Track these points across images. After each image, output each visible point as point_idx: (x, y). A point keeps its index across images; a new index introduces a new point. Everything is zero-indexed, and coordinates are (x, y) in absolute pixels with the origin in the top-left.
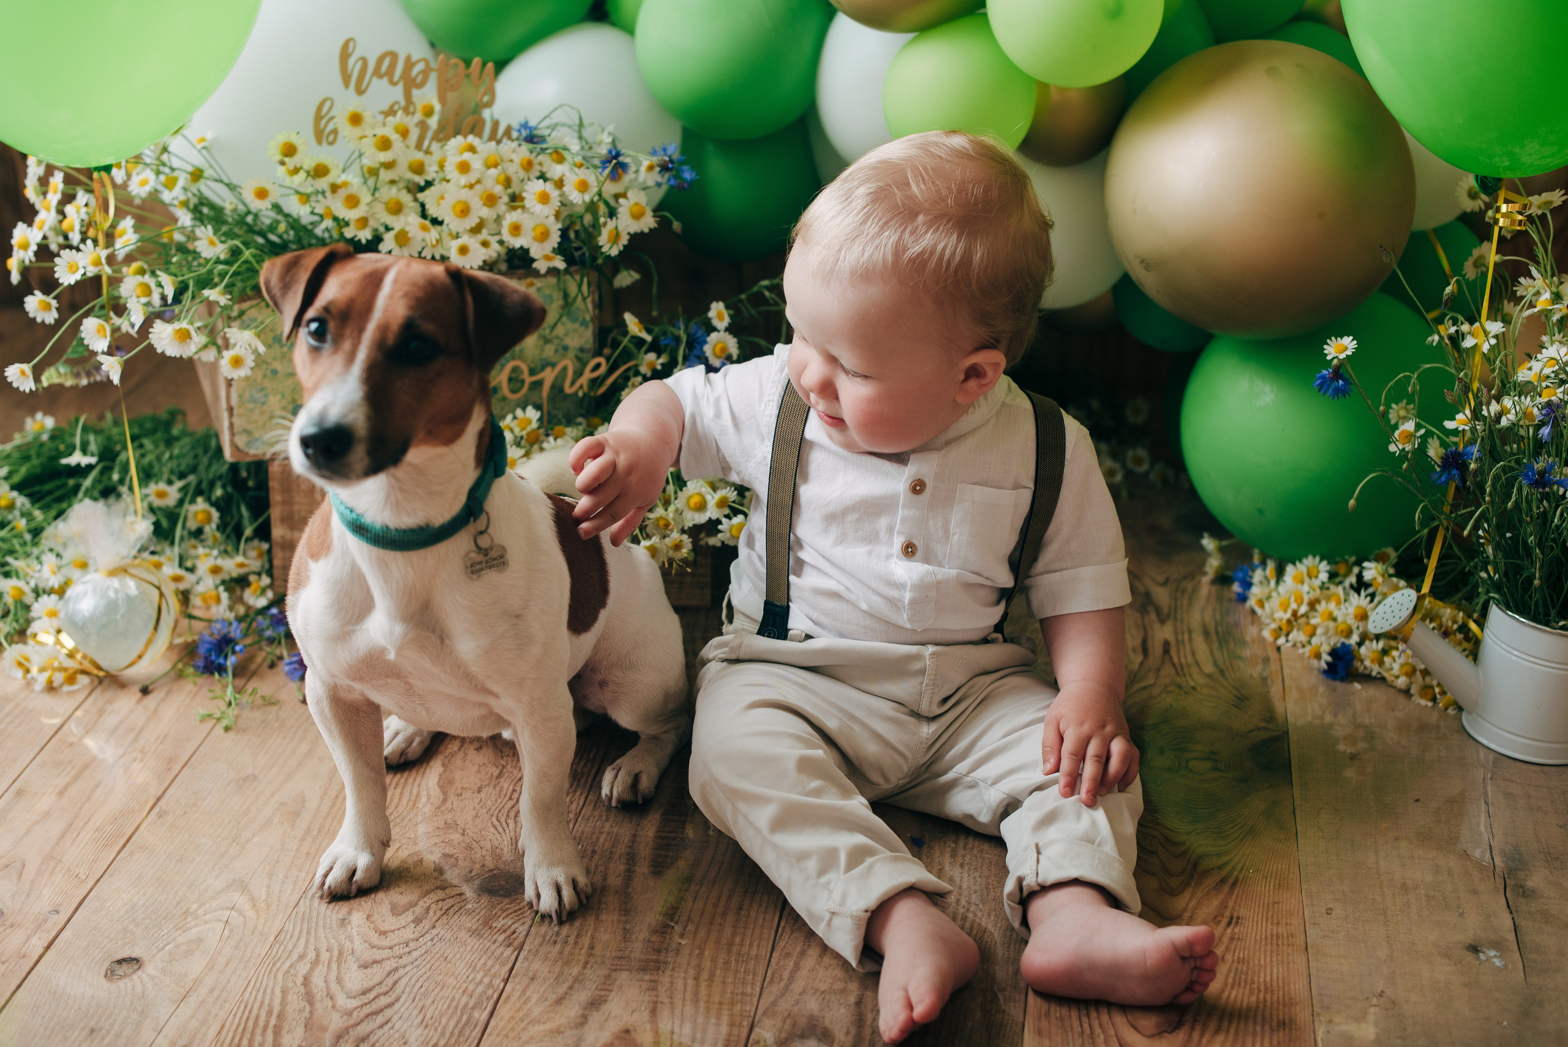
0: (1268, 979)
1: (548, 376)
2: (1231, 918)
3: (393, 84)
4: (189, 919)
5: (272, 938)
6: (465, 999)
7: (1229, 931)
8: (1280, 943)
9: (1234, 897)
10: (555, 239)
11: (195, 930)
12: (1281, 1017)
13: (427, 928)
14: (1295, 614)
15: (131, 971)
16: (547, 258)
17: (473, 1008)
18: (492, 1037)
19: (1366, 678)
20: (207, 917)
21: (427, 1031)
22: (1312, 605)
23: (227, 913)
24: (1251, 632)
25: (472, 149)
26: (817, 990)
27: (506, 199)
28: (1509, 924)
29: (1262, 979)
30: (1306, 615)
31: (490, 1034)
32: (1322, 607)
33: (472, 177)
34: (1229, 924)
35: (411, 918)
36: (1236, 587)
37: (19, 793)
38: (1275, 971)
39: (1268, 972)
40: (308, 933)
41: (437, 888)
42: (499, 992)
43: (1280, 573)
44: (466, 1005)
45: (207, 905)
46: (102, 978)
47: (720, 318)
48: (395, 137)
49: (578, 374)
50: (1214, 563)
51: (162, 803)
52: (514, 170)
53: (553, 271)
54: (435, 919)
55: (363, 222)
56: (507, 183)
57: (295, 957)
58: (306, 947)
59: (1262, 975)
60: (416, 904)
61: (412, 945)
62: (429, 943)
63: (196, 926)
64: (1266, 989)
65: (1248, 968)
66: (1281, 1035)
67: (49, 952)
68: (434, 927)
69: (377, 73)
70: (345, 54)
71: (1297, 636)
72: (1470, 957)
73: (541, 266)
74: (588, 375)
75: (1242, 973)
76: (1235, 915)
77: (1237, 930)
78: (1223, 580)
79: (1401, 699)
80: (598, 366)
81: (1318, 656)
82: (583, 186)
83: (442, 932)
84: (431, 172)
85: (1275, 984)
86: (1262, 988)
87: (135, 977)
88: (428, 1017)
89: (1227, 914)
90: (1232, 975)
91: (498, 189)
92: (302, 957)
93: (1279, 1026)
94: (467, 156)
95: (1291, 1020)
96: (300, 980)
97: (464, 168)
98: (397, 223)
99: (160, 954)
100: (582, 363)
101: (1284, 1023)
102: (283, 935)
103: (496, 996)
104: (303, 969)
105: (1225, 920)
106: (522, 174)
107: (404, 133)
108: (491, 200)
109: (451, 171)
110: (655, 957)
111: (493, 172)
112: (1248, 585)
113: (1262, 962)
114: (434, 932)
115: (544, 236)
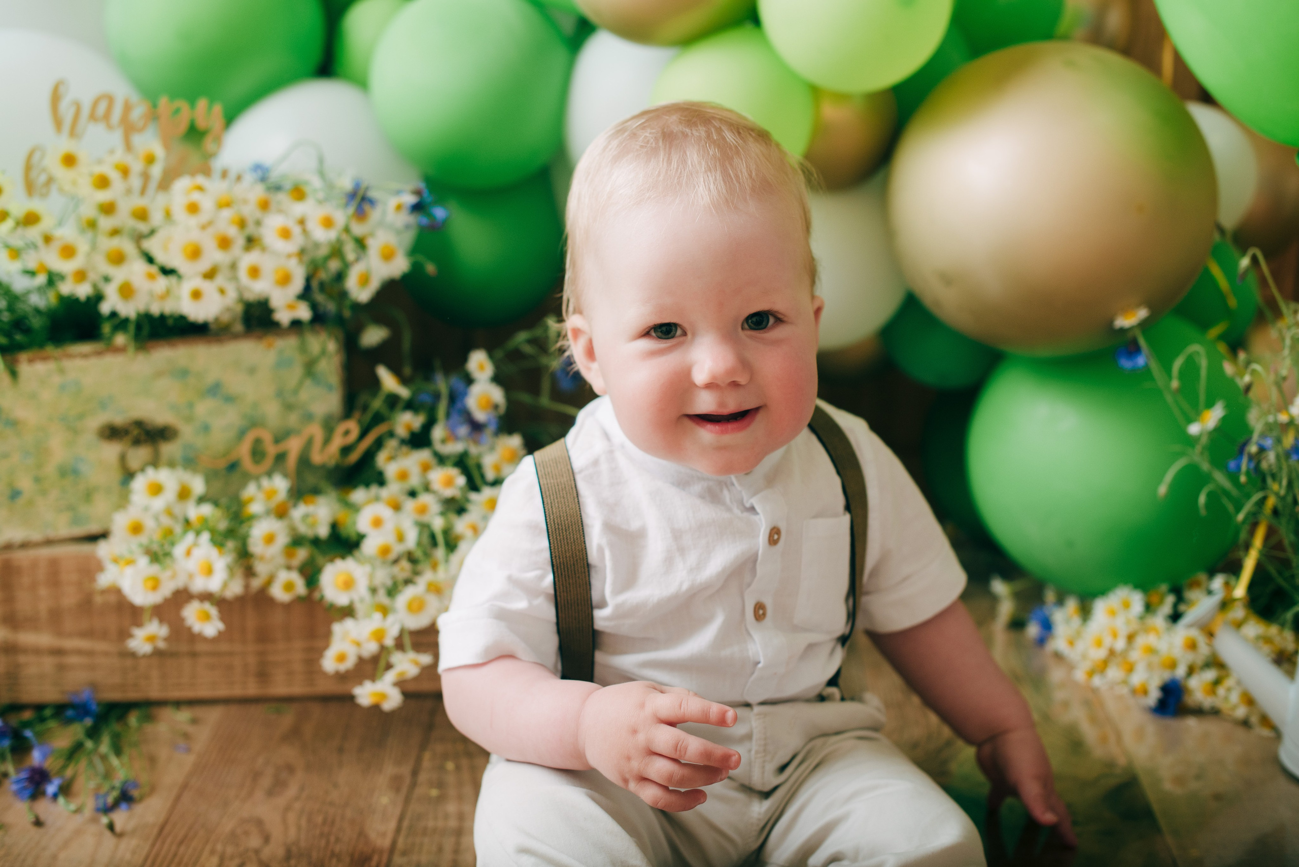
1: (294, 446)
3: (110, 127)
10: (298, 284)
14: (1112, 653)
16: (291, 307)
19: (1199, 712)
22: (1131, 638)
24: (1056, 675)
25: (200, 189)
27: (240, 242)
30: (1125, 653)
32: (1141, 641)
33: (203, 217)
36: (1033, 630)
43: (1085, 612)
47: (481, 367)
48: (114, 176)
49: (327, 441)
50: (1006, 609)
52: (250, 211)
53: (296, 324)
55: (81, 276)
56: (242, 224)
69: (93, 117)
70: (56, 97)
71: (1114, 673)
73: (283, 317)
74: (338, 442)
78: (1017, 624)
79: (1240, 733)
80: (347, 433)
81: (1145, 692)
82: (328, 223)
84: (157, 218)
91: (232, 232)
94: (196, 196)
97: (193, 208)
98: (119, 275)
100: (329, 427)
106: (258, 214)
107: (125, 172)
108: (225, 243)
109: (179, 213)
111: (226, 214)
112: (1047, 626)
115: (285, 280)
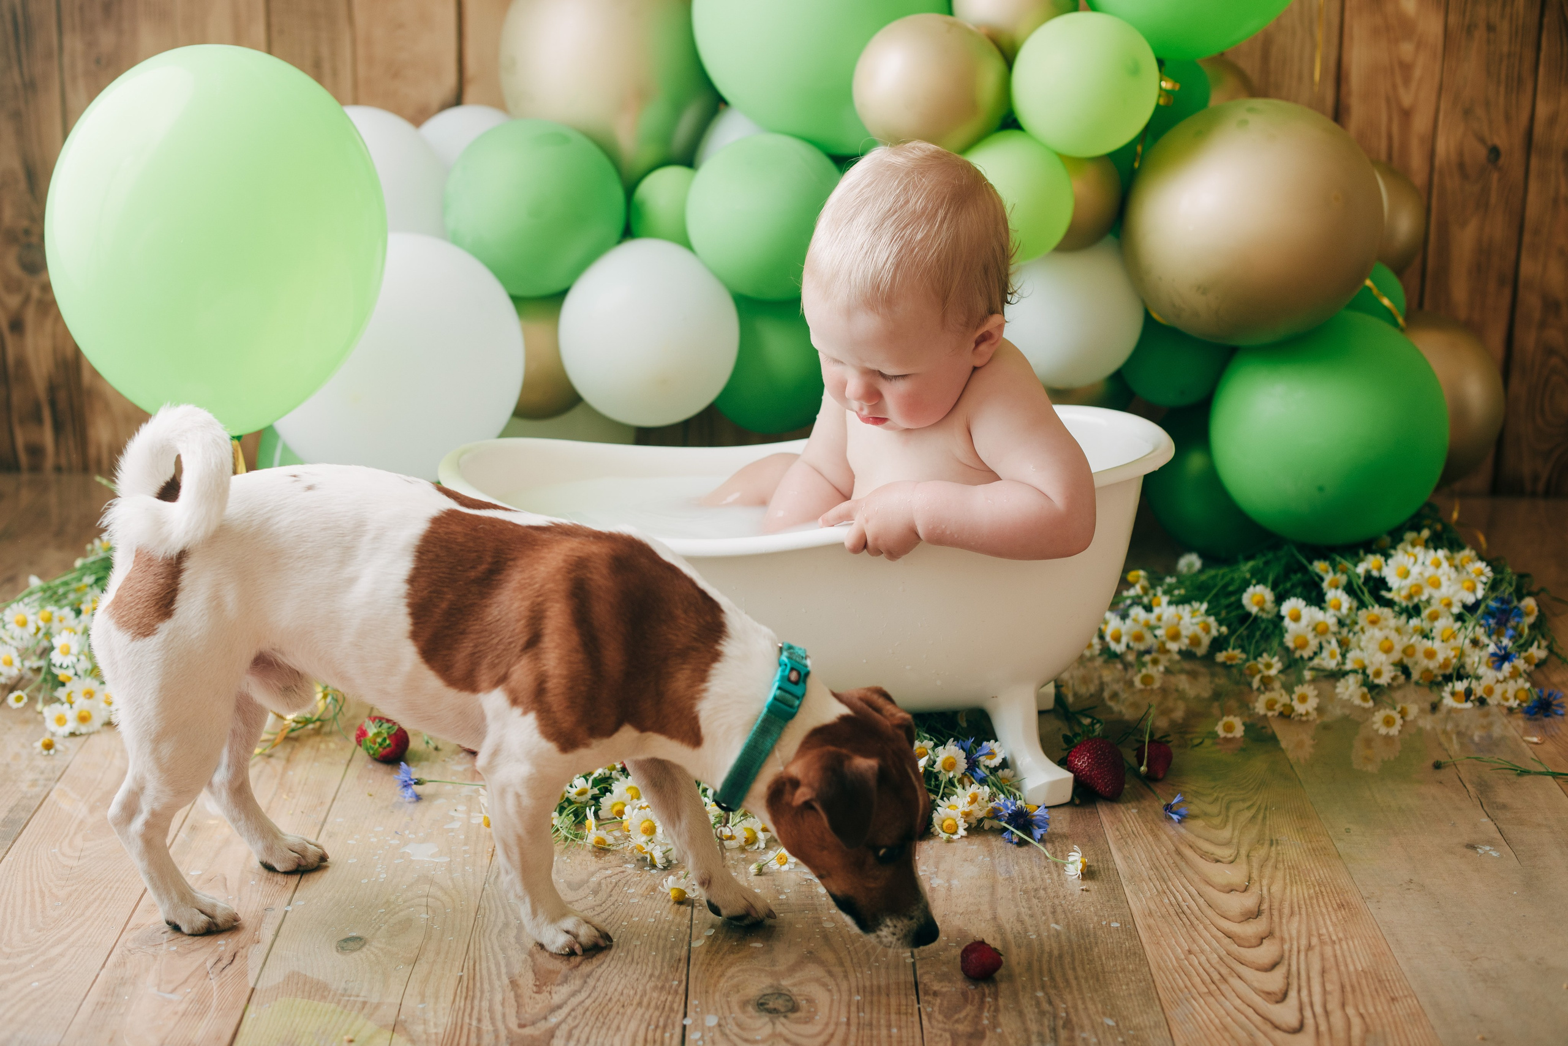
0: (1318, 877)
2: (1272, 841)
4: (392, 906)
5: (473, 914)
6: (661, 943)
7: (1273, 849)
8: (1317, 853)
9: (1268, 826)
11: (402, 914)
12: (1338, 901)
13: (605, 896)
15: (358, 946)
17: (672, 947)
18: (697, 967)
20: (407, 904)
21: (639, 966)
23: (425, 899)
26: (956, 913)
28: (1494, 828)
29: (1313, 879)
31: (695, 964)
34: (1271, 844)
35: (588, 891)
37: (193, 828)
38: (1321, 872)
39: (1316, 874)
40: (504, 908)
41: (601, 869)
42: (688, 935)
44: (664, 946)
45: (404, 896)
46: (335, 953)
51: (327, 827)
54: (609, 890)
57: (500, 925)
58: (506, 914)
59: (1312, 875)
60: (587, 881)
61: (596, 908)
62: (612, 907)
63: (401, 910)
64: (1319, 885)
65: (1299, 872)
66: (1343, 912)
67: (278, 939)
68: (611, 896)
72: (1470, 852)
75: (1295, 875)
76: (1274, 838)
77: (1279, 848)
83: (620, 899)
85: (1325, 881)
86: (1316, 884)
87: (364, 949)
88: (636, 957)
89: (1267, 837)
90: (1288, 877)
92: (506, 925)
93: (1339, 908)
95: (1348, 903)
96: (512, 940)
99: (379, 932)
101: (1343, 905)
102: (482, 911)
103: (687, 938)
104: (512, 933)
105: (1267, 843)
110: (811, 902)
113: (1309, 867)
114: (613, 899)
